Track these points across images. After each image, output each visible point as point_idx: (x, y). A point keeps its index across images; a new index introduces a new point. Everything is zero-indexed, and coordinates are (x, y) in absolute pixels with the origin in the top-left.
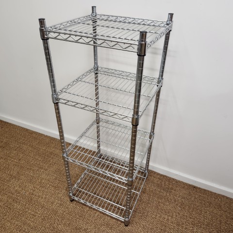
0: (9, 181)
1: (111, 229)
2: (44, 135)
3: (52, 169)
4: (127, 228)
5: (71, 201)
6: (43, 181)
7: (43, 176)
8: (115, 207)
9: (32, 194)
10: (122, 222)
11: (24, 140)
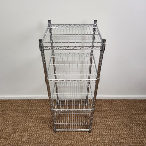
0: (10, 137)
1: (83, 137)
2: (15, 100)
3: (33, 119)
4: (91, 133)
5: (55, 132)
6: (32, 128)
7: (30, 125)
8: (80, 125)
9: (30, 138)
10: (87, 131)
11: (3, 108)
